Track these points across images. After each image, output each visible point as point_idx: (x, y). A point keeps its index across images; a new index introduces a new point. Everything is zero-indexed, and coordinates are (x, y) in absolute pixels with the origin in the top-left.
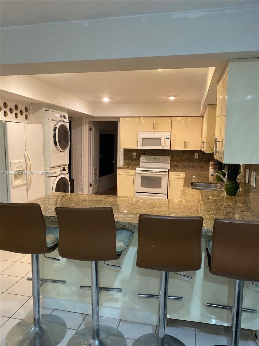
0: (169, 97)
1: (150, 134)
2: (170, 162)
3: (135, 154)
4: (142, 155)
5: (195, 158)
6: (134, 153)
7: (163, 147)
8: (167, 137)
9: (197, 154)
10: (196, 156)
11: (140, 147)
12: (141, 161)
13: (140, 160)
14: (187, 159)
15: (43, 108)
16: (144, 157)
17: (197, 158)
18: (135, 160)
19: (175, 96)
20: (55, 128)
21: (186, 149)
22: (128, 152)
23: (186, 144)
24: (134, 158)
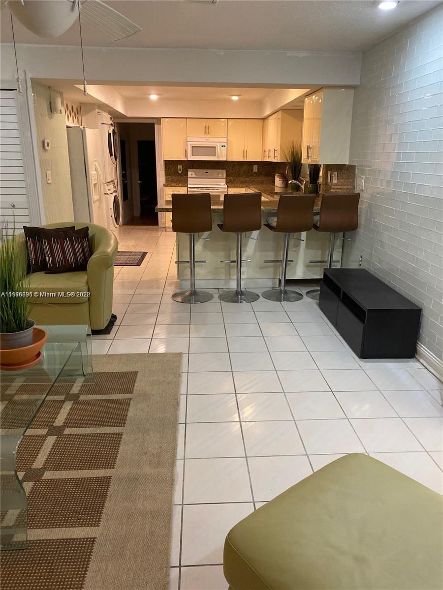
0: (232, 96)
1: (202, 140)
2: (225, 177)
3: (180, 167)
4: (191, 168)
5: (254, 171)
6: (178, 166)
7: (218, 157)
8: (223, 145)
9: (257, 166)
10: (255, 168)
11: (191, 158)
12: (189, 176)
13: (187, 175)
14: (245, 173)
16: (193, 171)
17: (256, 171)
18: (181, 175)
19: (238, 96)
20: (110, 134)
21: (245, 160)
22: (170, 165)
23: (245, 153)
24: (180, 172)
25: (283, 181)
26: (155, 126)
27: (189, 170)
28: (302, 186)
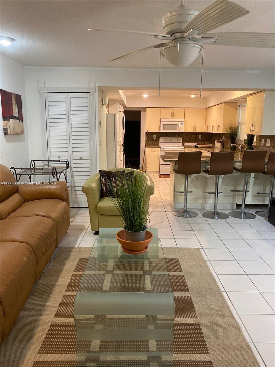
0: (191, 95)
1: (169, 120)
2: (181, 142)
3: (155, 136)
4: (161, 137)
5: (199, 138)
6: (154, 136)
7: (179, 130)
8: (182, 123)
9: (201, 135)
10: (200, 137)
11: (162, 131)
12: (160, 141)
13: (159, 141)
14: (194, 139)
15: (117, 103)
16: (163, 138)
17: (201, 138)
18: (155, 141)
19: (195, 95)
20: (123, 117)
21: (195, 132)
22: (149, 135)
23: (195, 128)
24: (155, 139)
25: (221, 144)
26: (141, 112)
27: (160, 138)
28: (239, 148)
